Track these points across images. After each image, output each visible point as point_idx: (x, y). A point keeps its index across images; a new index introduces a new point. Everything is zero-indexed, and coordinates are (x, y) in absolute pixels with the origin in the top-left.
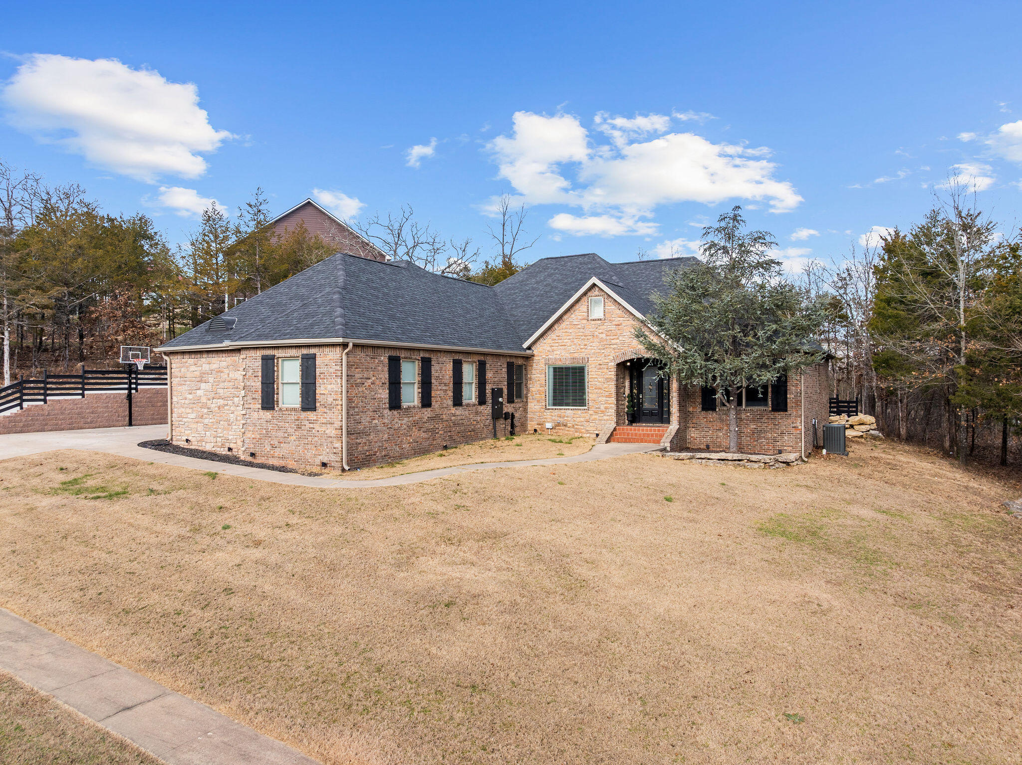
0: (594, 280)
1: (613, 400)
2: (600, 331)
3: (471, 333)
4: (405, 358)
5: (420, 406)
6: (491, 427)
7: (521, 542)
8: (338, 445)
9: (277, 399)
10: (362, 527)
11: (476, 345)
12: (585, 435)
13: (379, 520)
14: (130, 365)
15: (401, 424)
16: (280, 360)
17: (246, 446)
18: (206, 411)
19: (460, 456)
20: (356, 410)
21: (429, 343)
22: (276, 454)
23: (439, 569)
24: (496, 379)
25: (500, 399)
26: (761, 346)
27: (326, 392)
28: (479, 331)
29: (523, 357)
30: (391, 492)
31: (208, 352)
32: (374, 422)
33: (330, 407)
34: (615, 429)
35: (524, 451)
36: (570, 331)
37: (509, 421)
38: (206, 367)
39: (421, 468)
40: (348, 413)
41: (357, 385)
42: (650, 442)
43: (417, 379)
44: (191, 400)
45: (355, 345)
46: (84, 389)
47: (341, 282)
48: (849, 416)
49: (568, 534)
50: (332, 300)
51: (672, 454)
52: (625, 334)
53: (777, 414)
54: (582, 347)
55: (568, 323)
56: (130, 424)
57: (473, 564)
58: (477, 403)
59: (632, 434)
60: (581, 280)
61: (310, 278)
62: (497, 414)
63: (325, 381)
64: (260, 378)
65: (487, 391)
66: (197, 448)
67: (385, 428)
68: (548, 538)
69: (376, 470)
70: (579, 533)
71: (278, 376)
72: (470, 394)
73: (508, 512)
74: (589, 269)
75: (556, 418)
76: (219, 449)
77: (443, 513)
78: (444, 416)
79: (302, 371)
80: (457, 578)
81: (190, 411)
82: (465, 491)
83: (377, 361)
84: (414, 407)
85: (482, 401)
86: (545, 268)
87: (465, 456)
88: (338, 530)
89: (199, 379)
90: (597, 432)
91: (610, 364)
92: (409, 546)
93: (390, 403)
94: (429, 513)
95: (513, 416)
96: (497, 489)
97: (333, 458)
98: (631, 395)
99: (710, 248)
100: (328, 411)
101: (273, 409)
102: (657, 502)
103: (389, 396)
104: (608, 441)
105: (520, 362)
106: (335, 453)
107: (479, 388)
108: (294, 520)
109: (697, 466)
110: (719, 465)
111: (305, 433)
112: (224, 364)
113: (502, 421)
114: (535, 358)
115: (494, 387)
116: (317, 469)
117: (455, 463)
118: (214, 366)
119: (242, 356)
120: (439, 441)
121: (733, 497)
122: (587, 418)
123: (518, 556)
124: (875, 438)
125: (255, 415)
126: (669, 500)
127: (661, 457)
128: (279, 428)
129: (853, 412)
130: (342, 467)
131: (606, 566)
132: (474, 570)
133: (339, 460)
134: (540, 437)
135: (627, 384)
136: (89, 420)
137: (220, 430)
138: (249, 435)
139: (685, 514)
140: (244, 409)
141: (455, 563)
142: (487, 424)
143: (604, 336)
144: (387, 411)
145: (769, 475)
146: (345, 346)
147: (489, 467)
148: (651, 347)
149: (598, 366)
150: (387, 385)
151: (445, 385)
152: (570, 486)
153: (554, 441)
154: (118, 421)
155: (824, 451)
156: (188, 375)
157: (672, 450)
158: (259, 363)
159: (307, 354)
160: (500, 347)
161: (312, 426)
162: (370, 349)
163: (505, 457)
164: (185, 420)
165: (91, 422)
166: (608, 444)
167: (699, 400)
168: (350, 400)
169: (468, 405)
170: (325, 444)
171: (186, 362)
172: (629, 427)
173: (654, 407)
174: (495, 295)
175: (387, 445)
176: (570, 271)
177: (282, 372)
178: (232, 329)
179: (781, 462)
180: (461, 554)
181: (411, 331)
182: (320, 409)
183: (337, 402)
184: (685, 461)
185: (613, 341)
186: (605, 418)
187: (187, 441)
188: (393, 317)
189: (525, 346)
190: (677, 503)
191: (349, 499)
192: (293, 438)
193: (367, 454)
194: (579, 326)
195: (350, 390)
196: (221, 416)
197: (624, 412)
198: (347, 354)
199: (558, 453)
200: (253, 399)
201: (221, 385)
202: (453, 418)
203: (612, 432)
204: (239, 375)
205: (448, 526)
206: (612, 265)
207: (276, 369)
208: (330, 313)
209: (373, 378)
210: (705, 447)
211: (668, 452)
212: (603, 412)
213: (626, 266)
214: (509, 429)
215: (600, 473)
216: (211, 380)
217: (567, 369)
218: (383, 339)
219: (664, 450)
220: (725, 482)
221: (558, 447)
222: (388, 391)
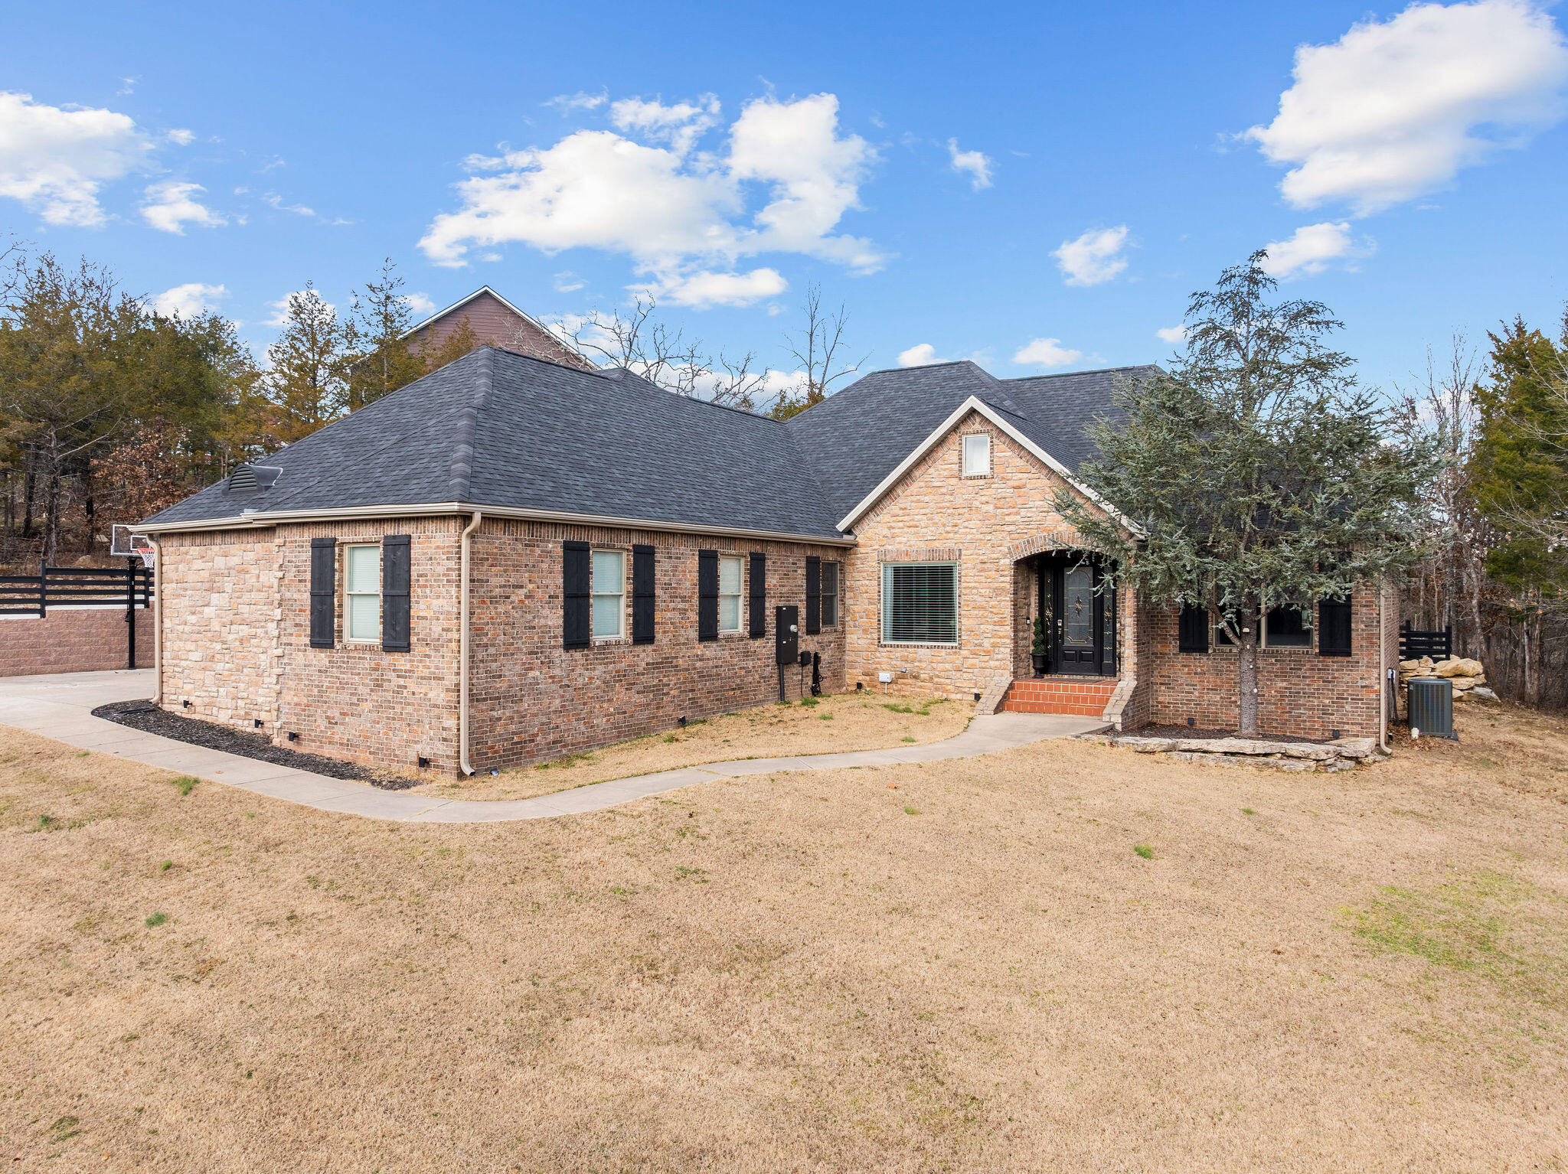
0: (973, 402)
1: (1008, 630)
2: (984, 499)
3: (737, 501)
4: (601, 546)
5: (631, 641)
6: (775, 680)
7: (821, 974)
8: (451, 723)
9: (341, 626)
10: (453, 930)
11: (746, 524)
12: (952, 696)
13: (499, 910)
14: (132, 560)
15: (591, 678)
16: (346, 548)
17: (283, 718)
18: (218, 646)
19: (709, 741)
20: (492, 651)
21: (650, 517)
22: (336, 738)
23: (616, 1061)
24: (785, 590)
25: (793, 628)
26: (1319, 526)
27: (429, 614)
28: (754, 497)
29: (837, 548)
30: (541, 834)
31: (224, 532)
32: (531, 674)
33: (436, 645)
34: (1011, 686)
35: (835, 732)
36: (927, 499)
37: (810, 667)
38: (220, 562)
39: (623, 771)
40: (472, 657)
41: (494, 600)
42: (1080, 712)
43: (626, 588)
44: (194, 625)
45: (487, 519)
46: (44, 603)
47: (479, 398)
48: (1436, 661)
49: (929, 949)
50: (454, 430)
51: (1130, 739)
52: (1031, 504)
53: (1329, 660)
54: (948, 529)
55: (922, 484)
56: (132, 665)
57: (699, 1041)
58: (747, 634)
59: (1045, 697)
60: (946, 407)
61: (426, 393)
62: (786, 655)
63: (428, 591)
64: (309, 585)
65: (767, 612)
66: (203, 718)
67: (554, 687)
68: (883, 963)
69: (532, 772)
70: (956, 946)
71: (341, 579)
72: (733, 616)
73: (794, 886)
74: (960, 388)
75: (899, 663)
76: (240, 722)
77: (648, 888)
78: (681, 661)
79: (384, 570)
80: (655, 1090)
81: (192, 647)
82: (704, 830)
83: (538, 551)
84: (618, 643)
85: (757, 630)
86: (880, 389)
87: (719, 740)
88: (399, 934)
89: (207, 586)
90: (976, 691)
91: (1002, 561)
92: (553, 984)
93: (565, 637)
94: (614, 891)
95: (817, 658)
96: (773, 826)
97: (441, 749)
98: (1041, 621)
99: (1205, 333)
100: (432, 653)
101: (331, 646)
102: (1119, 858)
103: (565, 622)
104: (999, 709)
105: (831, 557)
106: (445, 740)
107: (751, 605)
108: (311, 904)
109: (1183, 766)
110: (1226, 765)
111: (389, 696)
112: (250, 556)
113: (795, 668)
114: (861, 550)
115: (781, 604)
116: (410, 771)
117: (695, 758)
118: (234, 561)
119: (278, 541)
120: (669, 709)
121: (1277, 844)
122: (958, 663)
123: (811, 1016)
124: (1483, 701)
125: (300, 658)
126: (1144, 854)
127: (1108, 747)
128: (343, 686)
129: (1441, 652)
130: (459, 768)
131: (1024, 1049)
132: (699, 1064)
133: (452, 752)
134: (868, 699)
135: (1034, 600)
136: (52, 659)
137: (242, 686)
138: (288, 696)
139: (1188, 892)
140: (279, 644)
141: (656, 1040)
142: (766, 674)
143: (990, 507)
144: (559, 654)
145: (1327, 786)
146: (466, 518)
147: (762, 769)
148: (1089, 529)
149: (980, 566)
150: (561, 599)
151: (684, 599)
152: (931, 818)
153: (893, 708)
154: (109, 659)
155: (1415, 732)
156: (191, 577)
157: (1127, 730)
158: (307, 555)
159: (394, 537)
160: (793, 528)
161: (402, 682)
162: (524, 528)
163: (798, 743)
164: (184, 663)
165: (56, 662)
166: (1000, 716)
167: (1175, 631)
168: (476, 631)
169: (729, 639)
170: (426, 721)
171: (186, 553)
172: (1038, 683)
173: (1085, 644)
174: (789, 436)
175: (559, 721)
176: (925, 393)
177: (351, 573)
178: (268, 488)
179: (1347, 758)
180: (675, 1008)
181: (616, 493)
182: (418, 649)
183: (450, 635)
184: (1156, 757)
185: (1007, 518)
186: (993, 663)
187: (186, 704)
188: (580, 467)
189: (841, 526)
190: (1165, 862)
191: (444, 853)
192: (366, 706)
193: (516, 739)
194: (943, 490)
195: (477, 611)
196: (244, 658)
197: (1028, 652)
198: (472, 536)
199: (903, 735)
200: (297, 625)
201: (246, 597)
202: (698, 664)
203: (1006, 693)
204: (271, 577)
205: (653, 926)
206: (1001, 382)
207: (337, 565)
208: (444, 454)
209: (531, 586)
210: (1185, 723)
211: (1118, 734)
212: (988, 653)
213: (1028, 384)
214: (810, 683)
215: (992, 785)
216: (228, 587)
217: (920, 570)
218: (551, 507)
219: (1110, 730)
220: (1250, 806)
221: (904, 722)
222: (562, 612)
